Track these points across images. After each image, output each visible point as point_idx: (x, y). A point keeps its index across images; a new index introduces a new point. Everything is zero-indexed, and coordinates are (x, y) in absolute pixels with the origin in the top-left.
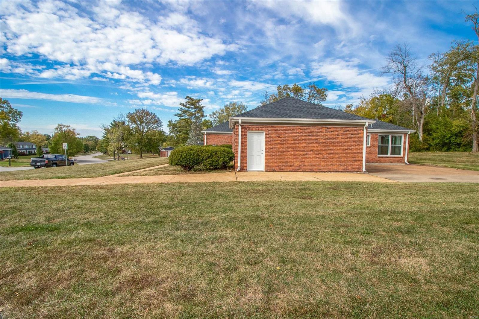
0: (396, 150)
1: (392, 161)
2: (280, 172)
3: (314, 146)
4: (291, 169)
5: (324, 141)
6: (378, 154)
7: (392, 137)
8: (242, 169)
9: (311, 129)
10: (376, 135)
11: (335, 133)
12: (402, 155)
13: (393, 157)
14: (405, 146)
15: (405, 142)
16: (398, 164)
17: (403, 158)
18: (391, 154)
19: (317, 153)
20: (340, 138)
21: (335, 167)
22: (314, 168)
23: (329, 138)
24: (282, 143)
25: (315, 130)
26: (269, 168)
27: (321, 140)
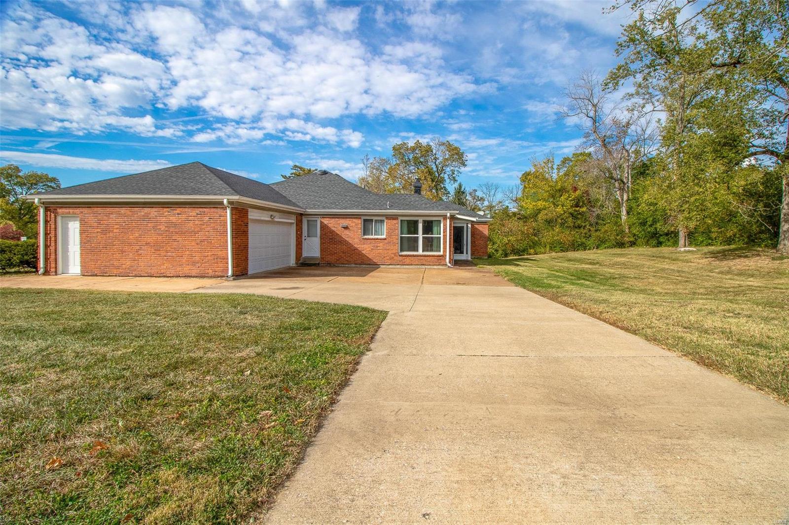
0: (430, 244)
1: (424, 262)
2: (103, 276)
3: (152, 238)
4: (119, 272)
5: (166, 229)
6: (402, 250)
7: (424, 222)
8: (46, 273)
9: (146, 210)
10: (394, 219)
11: (183, 217)
12: (441, 253)
13: (425, 256)
14: (445, 236)
15: (445, 231)
16: (435, 267)
17: (444, 256)
18: (423, 251)
19: (157, 247)
20: (191, 224)
21: (186, 270)
22: (154, 271)
23: (175, 225)
24: (104, 232)
25: (153, 212)
26: (87, 272)
27: (163, 228)
